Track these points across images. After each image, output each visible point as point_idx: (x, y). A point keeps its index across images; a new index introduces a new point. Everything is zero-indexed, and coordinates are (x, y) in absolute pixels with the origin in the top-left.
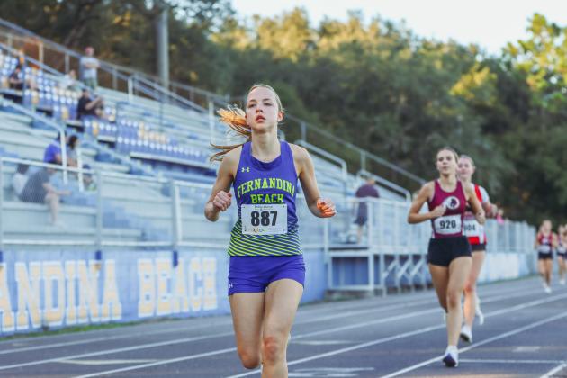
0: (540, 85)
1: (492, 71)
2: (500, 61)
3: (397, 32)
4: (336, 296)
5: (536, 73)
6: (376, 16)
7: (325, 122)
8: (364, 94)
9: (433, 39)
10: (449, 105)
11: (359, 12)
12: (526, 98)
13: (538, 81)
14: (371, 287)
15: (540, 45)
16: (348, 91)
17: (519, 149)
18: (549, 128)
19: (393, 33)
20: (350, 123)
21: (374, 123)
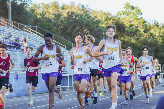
0: (128, 24)
1: (113, 20)
2: (116, 17)
3: (85, 8)
6: (79, 4)
10: (100, 30)
11: (74, 2)
12: (124, 28)
14: (68, 86)
15: (128, 12)
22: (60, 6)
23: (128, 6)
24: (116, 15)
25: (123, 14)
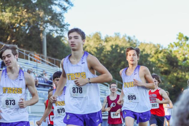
3: (132, 40)
6: (124, 35)
9: (144, 42)
11: (119, 34)
15: (181, 44)
19: (130, 41)
22: (103, 38)
23: (181, 36)
24: (167, 47)
25: (175, 46)
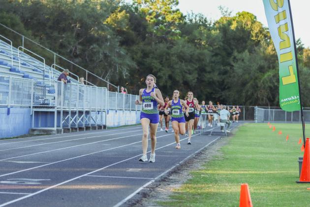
0: (152, 21)
1: (127, 12)
2: (132, 6)
4: (36, 133)
5: (150, 14)
7: (35, 36)
8: (57, 22)
10: (103, 30)
12: (145, 27)
13: (152, 19)
14: (55, 128)
16: (48, 19)
17: (139, 54)
18: (156, 44)
20: (49, 37)
21: (62, 38)
